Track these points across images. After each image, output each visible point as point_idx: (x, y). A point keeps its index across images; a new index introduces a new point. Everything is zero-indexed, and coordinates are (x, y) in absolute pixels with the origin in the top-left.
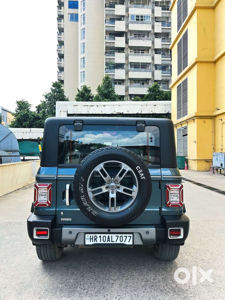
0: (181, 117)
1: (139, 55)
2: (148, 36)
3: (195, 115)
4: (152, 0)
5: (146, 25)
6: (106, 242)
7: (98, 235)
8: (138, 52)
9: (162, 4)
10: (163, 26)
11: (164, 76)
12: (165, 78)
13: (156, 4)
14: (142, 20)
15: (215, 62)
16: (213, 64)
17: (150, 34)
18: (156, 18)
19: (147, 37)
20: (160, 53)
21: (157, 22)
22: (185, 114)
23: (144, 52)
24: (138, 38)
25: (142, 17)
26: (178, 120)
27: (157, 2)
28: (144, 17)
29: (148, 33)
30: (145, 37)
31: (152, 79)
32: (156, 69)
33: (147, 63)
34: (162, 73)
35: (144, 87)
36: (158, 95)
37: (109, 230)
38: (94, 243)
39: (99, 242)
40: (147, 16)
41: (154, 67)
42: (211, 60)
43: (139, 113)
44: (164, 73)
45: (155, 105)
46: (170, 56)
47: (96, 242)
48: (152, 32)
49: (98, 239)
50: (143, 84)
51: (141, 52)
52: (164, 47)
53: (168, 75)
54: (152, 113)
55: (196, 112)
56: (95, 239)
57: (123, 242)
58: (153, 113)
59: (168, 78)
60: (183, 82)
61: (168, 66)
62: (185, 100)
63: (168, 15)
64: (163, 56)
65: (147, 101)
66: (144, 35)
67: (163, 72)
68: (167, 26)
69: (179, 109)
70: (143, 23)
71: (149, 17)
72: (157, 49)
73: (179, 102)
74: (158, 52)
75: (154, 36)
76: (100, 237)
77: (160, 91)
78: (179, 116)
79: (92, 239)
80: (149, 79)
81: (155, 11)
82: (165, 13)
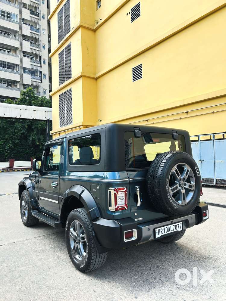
0: (65, 125)
1: (5, 54)
2: (15, 36)
3: (82, 124)
4: (19, 1)
5: (13, 23)
6: (168, 233)
7: (163, 228)
8: (3, 50)
9: (30, 8)
10: (32, 30)
11: (33, 81)
12: (34, 83)
13: (24, 5)
14: (8, 17)
15: (96, 79)
16: (94, 81)
17: (17, 34)
18: (23, 19)
19: (13, 36)
20: (29, 57)
21: (24, 23)
22: (69, 122)
23: (10, 52)
24: (3, 34)
25: (8, 13)
26: (61, 127)
27: (25, 4)
28: (11, 15)
29: (15, 32)
30: (12, 36)
31: (21, 82)
32: (24, 72)
33: (14, 64)
34: (31, 78)
35: (11, 89)
36: (34, 100)
37: (172, 222)
38: (161, 235)
39: (164, 234)
40: (14, 15)
41: (23, 70)
42: (93, 76)
43: (18, 117)
44: (33, 79)
45: (35, 111)
46: (39, 62)
47: (162, 234)
48: (20, 33)
49: (163, 232)
50: (10, 85)
51: (7, 51)
52: (34, 52)
53: (38, 81)
54: (32, 118)
55: (83, 121)
56: (161, 232)
57: (177, 230)
58: (34, 119)
59: (38, 84)
60: (67, 92)
61: (37, 72)
62: (70, 109)
63: (36, 21)
64: (32, 61)
65: (21, 105)
66: (11, 33)
67: (33, 77)
68: (36, 31)
69: (62, 117)
70: (10, 21)
71: (17, 16)
72: (25, 52)
73: (61, 110)
74: (26, 55)
75: (22, 38)
76: (164, 229)
77: (36, 96)
78: (62, 124)
79: (160, 232)
80: (17, 82)
81: (23, 13)
82: (34, 18)
